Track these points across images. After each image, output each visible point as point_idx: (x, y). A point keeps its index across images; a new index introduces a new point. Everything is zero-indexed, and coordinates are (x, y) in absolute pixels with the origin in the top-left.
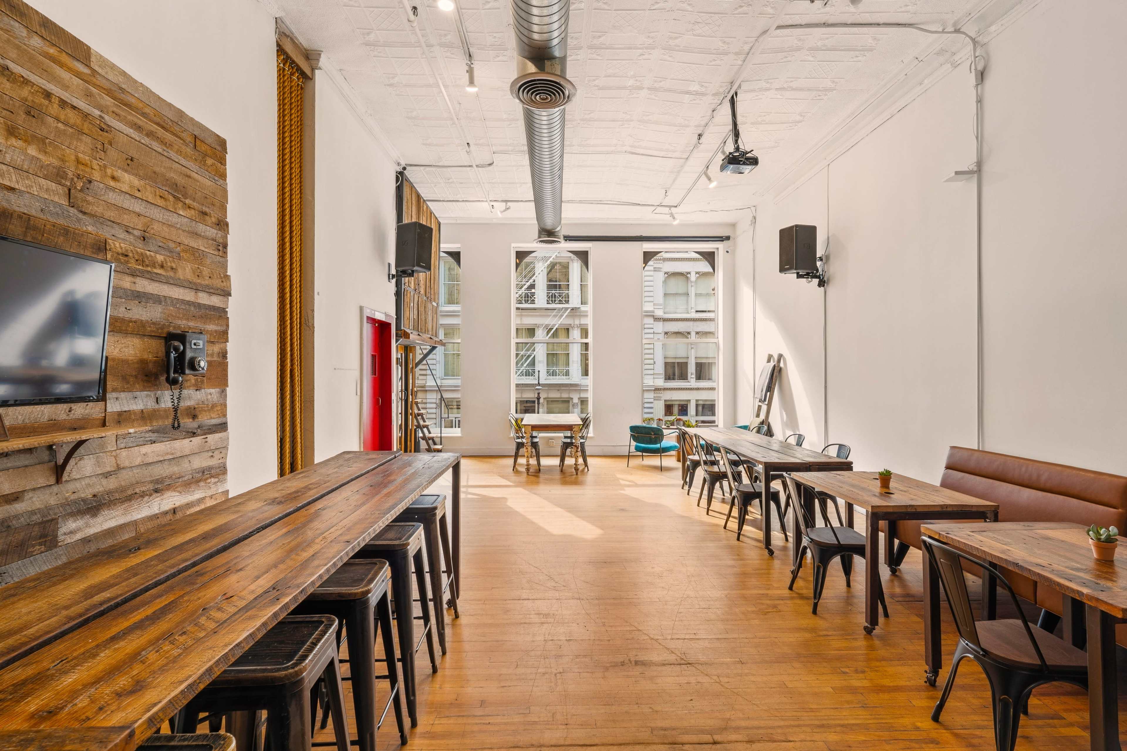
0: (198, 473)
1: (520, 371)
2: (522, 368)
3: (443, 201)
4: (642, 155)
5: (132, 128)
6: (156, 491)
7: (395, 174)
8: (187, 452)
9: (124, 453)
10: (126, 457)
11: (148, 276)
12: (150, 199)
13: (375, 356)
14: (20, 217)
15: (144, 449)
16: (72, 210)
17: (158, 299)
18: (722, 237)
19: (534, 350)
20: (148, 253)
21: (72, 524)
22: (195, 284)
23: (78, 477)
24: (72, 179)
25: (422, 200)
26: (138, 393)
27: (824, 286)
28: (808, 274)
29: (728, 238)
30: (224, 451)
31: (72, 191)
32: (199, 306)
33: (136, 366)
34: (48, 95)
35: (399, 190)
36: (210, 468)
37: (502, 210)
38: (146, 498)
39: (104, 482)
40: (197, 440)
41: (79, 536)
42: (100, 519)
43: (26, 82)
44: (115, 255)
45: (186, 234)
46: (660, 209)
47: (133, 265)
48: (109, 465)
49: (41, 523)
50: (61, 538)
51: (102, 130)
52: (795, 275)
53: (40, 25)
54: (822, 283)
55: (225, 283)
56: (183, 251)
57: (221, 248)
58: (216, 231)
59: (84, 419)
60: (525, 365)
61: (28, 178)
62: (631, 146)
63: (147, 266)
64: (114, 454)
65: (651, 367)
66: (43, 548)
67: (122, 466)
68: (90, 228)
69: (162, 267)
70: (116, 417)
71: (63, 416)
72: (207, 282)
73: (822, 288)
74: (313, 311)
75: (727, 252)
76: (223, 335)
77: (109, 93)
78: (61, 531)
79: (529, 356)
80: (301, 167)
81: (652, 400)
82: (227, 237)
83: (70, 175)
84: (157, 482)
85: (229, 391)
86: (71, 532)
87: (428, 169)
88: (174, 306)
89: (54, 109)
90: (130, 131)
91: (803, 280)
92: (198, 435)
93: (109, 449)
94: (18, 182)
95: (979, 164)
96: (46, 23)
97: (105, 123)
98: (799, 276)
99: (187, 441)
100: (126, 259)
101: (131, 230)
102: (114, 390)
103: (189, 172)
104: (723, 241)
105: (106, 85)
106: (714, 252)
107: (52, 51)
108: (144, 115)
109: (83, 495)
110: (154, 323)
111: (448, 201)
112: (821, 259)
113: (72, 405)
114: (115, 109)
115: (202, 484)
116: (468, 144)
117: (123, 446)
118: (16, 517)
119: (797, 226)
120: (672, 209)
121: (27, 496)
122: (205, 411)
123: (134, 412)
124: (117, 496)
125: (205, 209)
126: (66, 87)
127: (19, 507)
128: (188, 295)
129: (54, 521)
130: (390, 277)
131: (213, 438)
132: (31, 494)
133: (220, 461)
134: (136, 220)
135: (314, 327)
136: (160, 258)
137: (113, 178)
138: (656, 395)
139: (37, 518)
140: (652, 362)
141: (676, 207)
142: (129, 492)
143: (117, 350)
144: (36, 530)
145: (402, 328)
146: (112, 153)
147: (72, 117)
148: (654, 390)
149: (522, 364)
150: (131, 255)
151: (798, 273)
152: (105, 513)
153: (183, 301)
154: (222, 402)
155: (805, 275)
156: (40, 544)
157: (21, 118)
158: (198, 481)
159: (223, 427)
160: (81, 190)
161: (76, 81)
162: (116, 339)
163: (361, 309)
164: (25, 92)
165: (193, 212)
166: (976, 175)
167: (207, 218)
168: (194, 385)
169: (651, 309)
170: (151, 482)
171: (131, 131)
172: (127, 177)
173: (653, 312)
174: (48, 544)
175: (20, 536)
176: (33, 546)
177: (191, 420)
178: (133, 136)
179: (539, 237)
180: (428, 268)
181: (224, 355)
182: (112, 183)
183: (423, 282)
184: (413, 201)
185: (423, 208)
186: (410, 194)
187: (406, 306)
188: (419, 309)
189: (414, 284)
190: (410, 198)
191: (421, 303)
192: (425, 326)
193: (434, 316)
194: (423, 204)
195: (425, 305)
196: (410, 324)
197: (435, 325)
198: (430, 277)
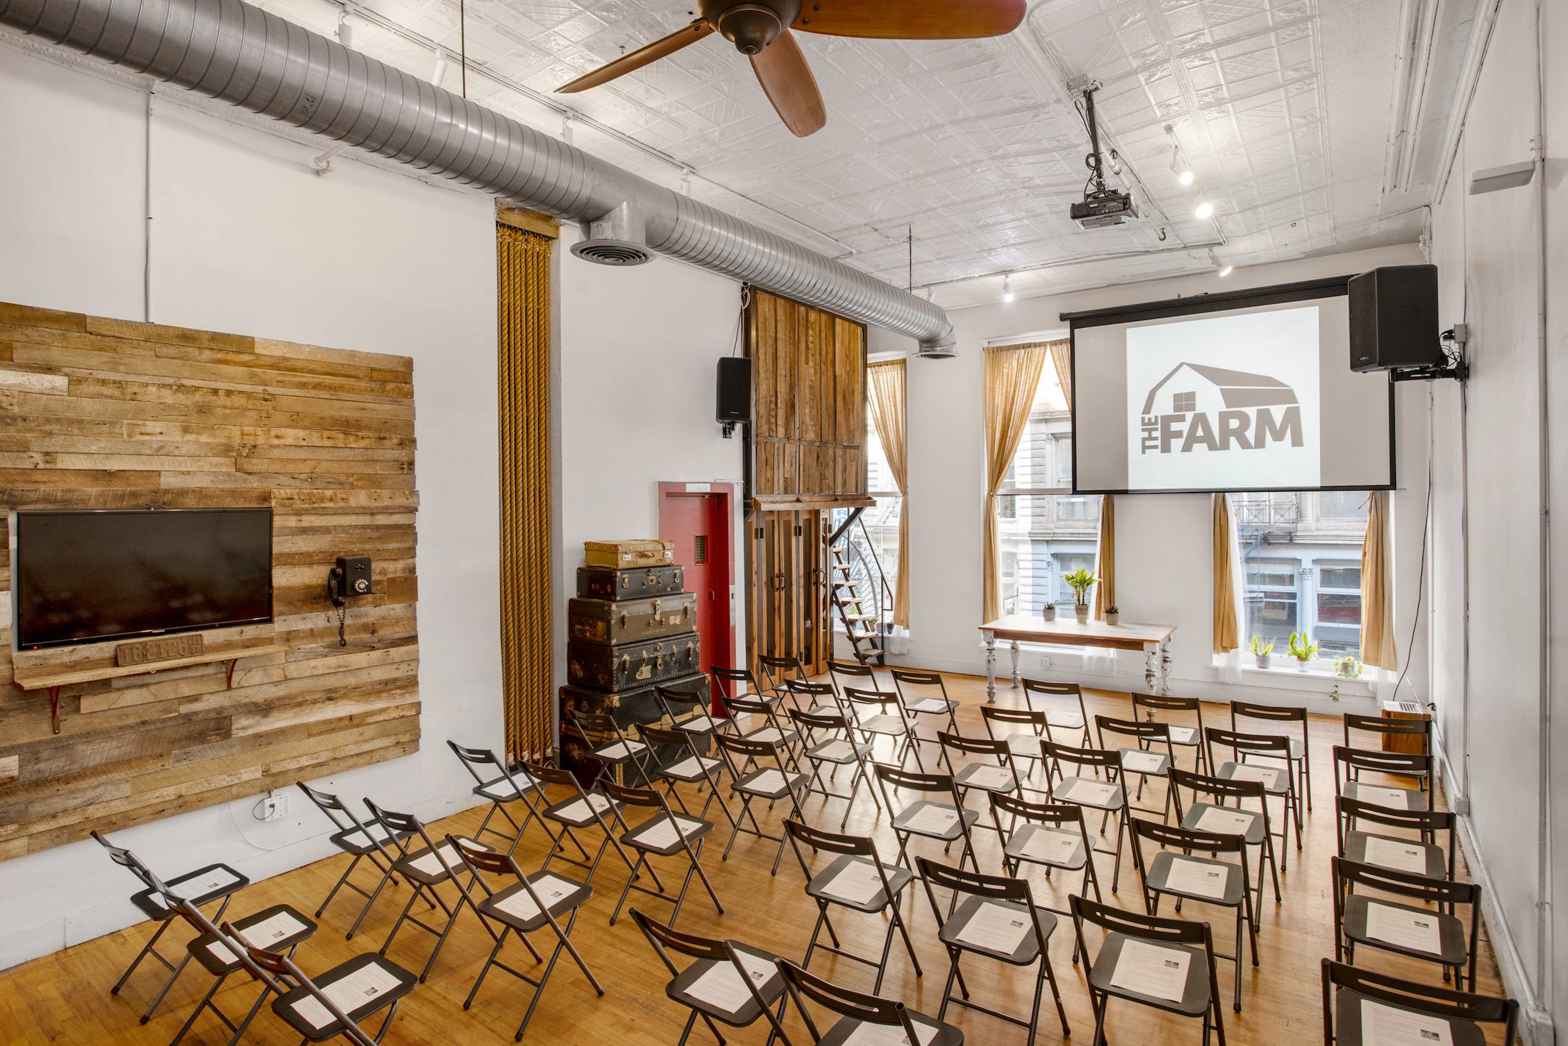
0: (380, 684)
5: (297, 388)
6: (330, 699)
7: (740, 295)
8: (364, 664)
9: (293, 666)
10: (293, 670)
11: (313, 512)
12: (317, 443)
13: (707, 537)
14: (194, 491)
15: (313, 663)
16: (238, 474)
17: (326, 530)
20: (315, 491)
21: (244, 722)
22: (369, 508)
23: (247, 685)
24: (238, 450)
25: (803, 307)
26: (307, 614)
30: (413, 665)
31: (238, 459)
32: (378, 528)
33: (303, 591)
34: (215, 392)
35: (747, 313)
36: (395, 680)
38: (318, 705)
39: (274, 689)
40: (375, 655)
41: (250, 732)
42: (269, 720)
43: (197, 389)
44: (280, 501)
45: (359, 464)
47: (298, 505)
48: (277, 675)
49: (217, 719)
50: (234, 732)
51: (266, 400)
53: (209, 341)
55: (411, 500)
56: (357, 480)
57: (405, 466)
58: (398, 452)
59: (255, 639)
61: (200, 460)
63: (314, 503)
64: (282, 666)
66: (219, 738)
67: (290, 677)
68: (255, 485)
69: (331, 500)
70: (285, 636)
71: (236, 638)
72: (386, 504)
76: (411, 552)
77: (274, 367)
78: (234, 727)
82: (413, 453)
83: (236, 447)
84: (330, 691)
85: (420, 605)
86: (243, 728)
88: (346, 532)
89: (222, 400)
90: (297, 392)
92: (378, 649)
93: (279, 662)
94: (192, 466)
96: (216, 338)
97: (268, 394)
99: (364, 654)
100: (291, 501)
101: (297, 476)
102: (281, 614)
103: (363, 405)
105: (270, 361)
107: (220, 356)
108: (310, 371)
109: (254, 700)
110: (321, 552)
112: (1450, 335)
113: (243, 628)
114: (279, 378)
115: (384, 694)
117: (292, 660)
118: (196, 713)
121: (205, 698)
122: (388, 626)
123: (303, 631)
124: (287, 702)
125: (382, 435)
126: (232, 379)
127: (196, 707)
128: (365, 520)
129: (229, 718)
130: (726, 431)
131: (396, 653)
132: (208, 696)
133: (410, 673)
134: (301, 466)
136: (328, 493)
137: (277, 437)
139: (213, 715)
142: (300, 699)
143: (285, 580)
144: (212, 724)
145: (754, 495)
146: (278, 417)
147: (238, 401)
150: (296, 497)
152: (275, 714)
153: (356, 527)
154: (409, 615)
156: (216, 735)
157: (194, 419)
158: (379, 692)
159: (412, 639)
160: (247, 456)
161: (240, 369)
162: (284, 570)
163: (658, 484)
164: (197, 397)
165: (367, 441)
167: (386, 442)
168: (371, 603)
170: (324, 691)
171: (296, 390)
172: (290, 432)
174: (223, 735)
175: (198, 728)
176: (211, 735)
177: (369, 635)
178: (298, 394)
181: (412, 570)
182: (276, 442)
183: (812, 423)
184: (779, 318)
185: (807, 321)
186: (772, 307)
187: (764, 463)
188: (802, 463)
189: (786, 430)
190: (772, 312)
191: (807, 453)
192: (821, 483)
193: (848, 464)
194: (807, 315)
195: (818, 453)
196: (776, 487)
197: (853, 477)
198: (831, 411)
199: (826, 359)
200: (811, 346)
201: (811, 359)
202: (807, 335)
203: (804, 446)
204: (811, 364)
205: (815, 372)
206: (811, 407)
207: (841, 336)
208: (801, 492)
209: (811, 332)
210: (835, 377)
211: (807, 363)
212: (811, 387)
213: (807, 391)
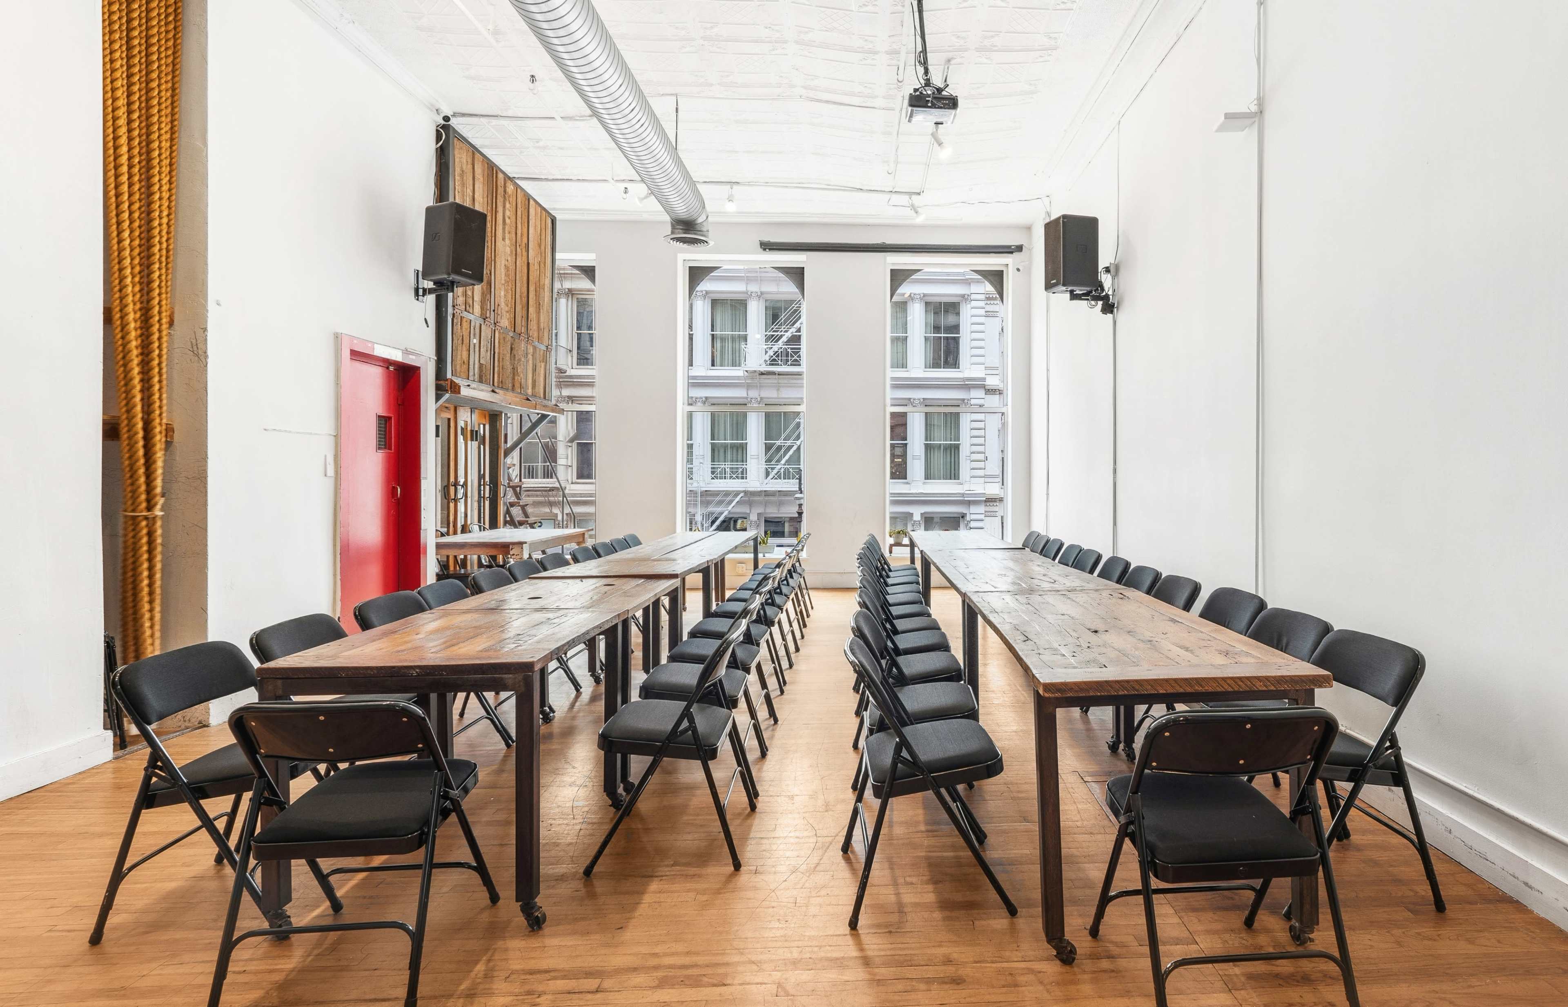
1: (775, 471)
2: (779, 467)
3: (547, 180)
4: (827, 102)
7: (435, 128)
13: (390, 418)
18: (1009, 247)
19: (798, 438)
25: (501, 176)
27: (1112, 312)
28: (1087, 294)
29: (1019, 248)
35: (443, 156)
37: (643, 196)
46: (896, 199)
52: (1068, 295)
54: (1109, 308)
60: (783, 462)
62: (805, 87)
65: (981, 465)
73: (1110, 316)
74: (205, 330)
75: (1018, 270)
79: (790, 447)
80: (174, 89)
81: (982, 517)
87: (494, 122)
91: (1083, 304)
95: (1261, 102)
98: (1074, 296)
104: (1012, 253)
106: (1002, 271)
111: (554, 180)
112: (1107, 270)
116: (533, 76)
119: (1064, 217)
120: (914, 197)
130: (419, 293)
135: (206, 357)
138: (988, 509)
140: (981, 457)
141: (919, 194)
145: (449, 376)
148: (985, 501)
149: (779, 461)
151: (1072, 292)
155: (1084, 295)
163: (337, 337)
166: (1257, 119)
169: (981, 375)
173: (984, 379)
179: (673, 233)
180: (478, 277)
183: (507, 309)
184: (477, 176)
185: (505, 191)
186: (470, 160)
187: (460, 342)
188: (497, 351)
189: (482, 308)
190: (470, 166)
191: (502, 341)
192: (514, 379)
193: (538, 364)
194: (505, 184)
195: (512, 344)
196: (471, 373)
197: (542, 379)
198: (525, 300)
199: (522, 241)
200: (508, 221)
201: (507, 236)
202: (504, 207)
203: (500, 332)
204: (507, 241)
205: (511, 252)
206: (506, 291)
207: (534, 221)
208: (496, 384)
209: (508, 205)
210: (528, 264)
211: (504, 239)
212: (507, 268)
213: (503, 271)
